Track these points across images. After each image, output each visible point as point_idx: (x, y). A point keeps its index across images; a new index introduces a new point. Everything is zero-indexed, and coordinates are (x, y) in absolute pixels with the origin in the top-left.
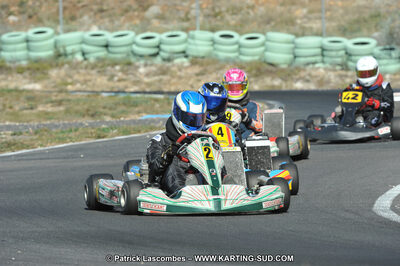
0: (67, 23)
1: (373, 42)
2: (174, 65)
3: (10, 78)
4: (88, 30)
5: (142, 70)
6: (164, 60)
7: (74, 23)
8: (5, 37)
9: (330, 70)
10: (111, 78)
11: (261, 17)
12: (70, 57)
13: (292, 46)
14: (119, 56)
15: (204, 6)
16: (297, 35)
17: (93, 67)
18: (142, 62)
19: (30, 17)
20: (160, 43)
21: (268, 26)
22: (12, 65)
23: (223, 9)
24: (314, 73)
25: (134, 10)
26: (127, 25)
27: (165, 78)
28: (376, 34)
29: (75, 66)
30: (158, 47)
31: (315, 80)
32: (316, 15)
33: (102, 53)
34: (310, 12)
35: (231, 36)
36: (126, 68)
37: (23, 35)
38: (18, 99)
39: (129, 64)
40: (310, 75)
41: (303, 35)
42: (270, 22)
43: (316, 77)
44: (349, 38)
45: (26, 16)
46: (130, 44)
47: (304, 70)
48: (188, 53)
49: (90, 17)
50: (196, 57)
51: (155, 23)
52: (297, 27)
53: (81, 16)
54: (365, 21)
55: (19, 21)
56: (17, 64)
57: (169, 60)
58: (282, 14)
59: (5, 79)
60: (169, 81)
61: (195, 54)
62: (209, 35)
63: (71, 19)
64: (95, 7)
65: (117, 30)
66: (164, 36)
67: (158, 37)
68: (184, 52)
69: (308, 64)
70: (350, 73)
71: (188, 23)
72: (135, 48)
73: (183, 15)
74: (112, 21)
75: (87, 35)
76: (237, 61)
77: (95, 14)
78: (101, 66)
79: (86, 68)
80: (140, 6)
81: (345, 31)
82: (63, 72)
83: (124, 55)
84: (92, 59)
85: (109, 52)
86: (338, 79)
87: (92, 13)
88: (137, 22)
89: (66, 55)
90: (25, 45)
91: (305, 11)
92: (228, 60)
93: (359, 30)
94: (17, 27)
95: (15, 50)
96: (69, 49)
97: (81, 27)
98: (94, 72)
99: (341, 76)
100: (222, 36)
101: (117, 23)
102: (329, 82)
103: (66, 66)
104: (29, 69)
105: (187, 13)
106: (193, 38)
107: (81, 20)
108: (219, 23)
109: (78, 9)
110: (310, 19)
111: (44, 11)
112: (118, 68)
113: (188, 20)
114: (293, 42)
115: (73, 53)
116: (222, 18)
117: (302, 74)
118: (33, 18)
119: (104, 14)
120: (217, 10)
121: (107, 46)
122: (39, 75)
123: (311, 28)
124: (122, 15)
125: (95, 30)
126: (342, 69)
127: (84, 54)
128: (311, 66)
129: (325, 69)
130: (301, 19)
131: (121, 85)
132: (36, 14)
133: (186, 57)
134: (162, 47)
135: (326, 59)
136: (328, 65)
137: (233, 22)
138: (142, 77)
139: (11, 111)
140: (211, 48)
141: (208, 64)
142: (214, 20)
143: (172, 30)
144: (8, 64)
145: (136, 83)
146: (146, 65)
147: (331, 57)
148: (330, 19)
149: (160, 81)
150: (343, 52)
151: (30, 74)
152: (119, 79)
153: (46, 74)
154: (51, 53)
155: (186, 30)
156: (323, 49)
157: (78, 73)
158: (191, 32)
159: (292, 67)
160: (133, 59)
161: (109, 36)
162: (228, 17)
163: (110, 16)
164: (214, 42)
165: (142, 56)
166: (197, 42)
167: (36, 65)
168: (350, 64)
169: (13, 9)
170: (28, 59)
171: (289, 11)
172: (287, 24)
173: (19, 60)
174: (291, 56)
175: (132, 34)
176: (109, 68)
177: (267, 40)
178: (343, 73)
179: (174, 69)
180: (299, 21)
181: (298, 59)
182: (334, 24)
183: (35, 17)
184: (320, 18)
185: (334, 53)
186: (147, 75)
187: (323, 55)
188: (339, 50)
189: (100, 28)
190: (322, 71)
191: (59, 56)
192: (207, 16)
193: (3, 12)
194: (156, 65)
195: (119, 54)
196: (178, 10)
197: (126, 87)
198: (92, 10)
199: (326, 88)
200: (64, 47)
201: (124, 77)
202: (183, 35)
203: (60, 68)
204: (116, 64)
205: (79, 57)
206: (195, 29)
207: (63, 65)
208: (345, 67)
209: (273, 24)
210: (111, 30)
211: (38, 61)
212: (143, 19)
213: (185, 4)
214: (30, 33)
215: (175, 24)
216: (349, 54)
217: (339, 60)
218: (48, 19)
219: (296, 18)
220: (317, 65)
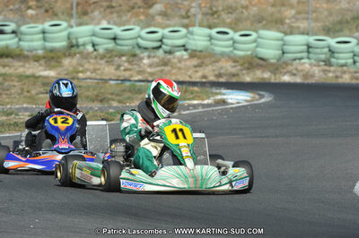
0: (80, 18)
1: (354, 41)
2: (174, 58)
3: (27, 65)
4: (98, 24)
5: (146, 61)
6: (166, 52)
7: (85, 18)
8: (24, 28)
9: (315, 66)
10: (118, 67)
11: (254, 16)
12: (82, 48)
13: (281, 43)
14: (126, 48)
15: (203, 5)
16: (286, 34)
17: (102, 57)
18: (146, 54)
19: (47, 11)
20: (163, 38)
21: (260, 25)
22: (29, 54)
23: (220, 8)
24: (300, 68)
25: (139, 7)
26: (133, 20)
27: (167, 69)
28: (357, 34)
29: (86, 56)
30: (161, 41)
31: (301, 73)
32: (303, 15)
33: (111, 45)
34: (299, 13)
35: (226, 33)
36: (131, 59)
37: (40, 27)
38: (34, 84)
39: (135, 55)
40: (297, 69)
41: (291, 33)
42: (262, 21)
43: (302, 71)
44: (333, 38)
45: (43, 10)
46: (136, 38)
47: (292, 65)
48: (188, 47)
49: (100, 12)
50: (195, 51)
51: (159, 19)
52: (286, 27)
53: (92, 12)
54: (348, 22)
55: (37, 15)
56: (34, 52)
57: (170, 52)
58: (272, 14)
59: (23, 66)
60: (170, 71)
61: (194, 48)
62: (207, 31)
63: (84, 14)
64: (105, 4)
65: (124, 25)
66: (166, 31)
67: (161, 32)
68: (184, 46)
69: (295, 60)
70: (332, 69)
71: (188, 20)
72: (140, 41)
73: (183, 13)
74: (120, 16)
75: (97, 29)
76: (232, 55)
77: (105, 10)
78: (109, 56)
79: (96, 57)
80: (146, 4)
81: (329, 31)
82: (75, 61)
83: (130, 47)
84: (101, 50)
85: (117, 44)
86: (321, 73)
87: (102, 9)
88: (142, 17)
89: (78, 46)
90: (41, 36)
91: (293, 12)
92: (223, 54)
93: (341, 30)
94: (35, 19)
95: (32, 41)
96: (81, 41)
97: (92, 21)
98: (103, 62)
99: (324, 71)
100: (218, 33)
101: (124, 18)
102: (313, 76)
103: (78, 55)
104: (44, 58)
105: (188, 11)
106: (192, 33)
107: (92, 15)
108: (216, 21)
109: (90, 5)
110: (297, 19)
111: (59, 6)
112: (124, 58)
113: (188, 17)
114: (282, 40)
115: (84, 45)
116: (219, 17)
117: (290, 68)
118: (50, 12)
119: (113, 10)
120: (214, 9)
121: (115, 39)
122: (53, 63)
123: (298, 28)
124: (129, 11)
125: (105, 24)
126: (326, 65)
127: (94, 45)
128: (298, 61)
129: (310, 64)
130: (290, 19)
131: (127, 74)
132: (51, 8)
133: (186, 50)
134: (165, 41)
135: (311, 55)
136: (312, 61)
137: (228, 20)
138: (146, 67)
139: (28, 94)
140: (209, 43)
141: (205, 57)
142: (211, 17)
143: (174, 26)
144: (26, 53)
145: (139, 72)
146: (149, 57)
147: (316, 54)
148: (316, 20)
149: (162, 71)
150: (326, 50)
151: (46, 62)
152: (124, 69)
153: (60, 62)
154: (64, 43)
155: (186, 26)
156: (309, 47)
157: (89, 62)
158: (191, 29)
159: (280, 62)
160: (138, 51)
161: (117, 30)
162: (224, 15)
163: (118, 12)
164: (211, 38)
165: (146, 49)
166: (196, 37)
167: (52, 55)
168: (333, 60)
169: (31, 3)
170: (44, 48)
171: (280, 12)
172: (277, 23)
173: (36, 50)
174: (280, 52)
175: (137, 29)
176: (116, 59)
177: (259, 37)
178: (327, 68)
179: (175, 61)
180: (287, 21)
181: (285, 55)
182: (319, 25)
183: (51, 11)
184: (307, 19)
185: (318, 50)
186: (150, 66)
187: (308, 52)
188: (324, 48)
189: (109, 23)
190: (307, 66)
191: (72, 46)
192: (205, 14)
193: (23, 6)
194: (158, 57)
195: (126, 46)
196: (180, 8)
197: (132, 76)
198: (102, 6)
199: (310, 81)
200: (77, 39)
201: (130, 67)
202: (184, 31)
203: (73, 57)
204: (123, 55)
205: (90, 48)
206: (194, 26)
207: (75, 54)
208: (328, 63)
209: (264, 22)
210: (119, 25)
211: (52, 50)
212: (147, 15)
213: (186, 3)
214: (47, 25)
215: (177, 20)
216: (332, 52)
217: (323, 57)
218: (63, 14)
219: (285, 18)
220: (303, 61)
